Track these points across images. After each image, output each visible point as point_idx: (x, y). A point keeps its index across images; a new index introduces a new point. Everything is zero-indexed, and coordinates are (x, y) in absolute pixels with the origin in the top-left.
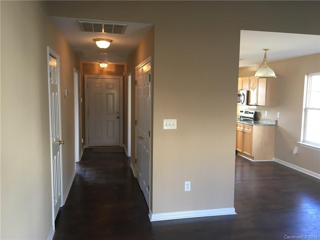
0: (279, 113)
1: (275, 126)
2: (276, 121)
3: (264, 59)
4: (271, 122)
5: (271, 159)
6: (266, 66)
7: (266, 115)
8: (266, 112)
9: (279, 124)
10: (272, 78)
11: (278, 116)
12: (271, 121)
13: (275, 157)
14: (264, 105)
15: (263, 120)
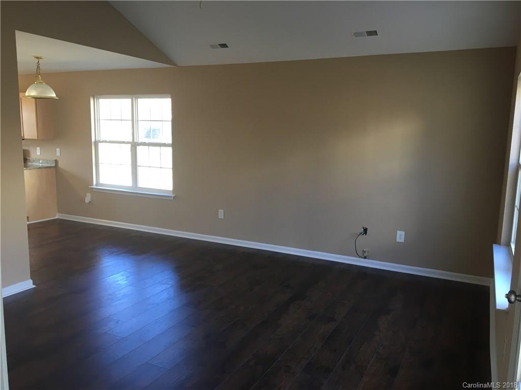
0: (58, 150)
1: (55, 169)
2: (56, 161)
3: (37, 71)
4: (47, 163)
5: (54, 217)
6: (41, 81)
7: (38, 154)
8: (38, 148)
9: (60, 165)
10: (51, 99)
11: (58, 154)
12: (47, 161)
13: (58, 213)
14: (36, 138)
15: (34, 161)
